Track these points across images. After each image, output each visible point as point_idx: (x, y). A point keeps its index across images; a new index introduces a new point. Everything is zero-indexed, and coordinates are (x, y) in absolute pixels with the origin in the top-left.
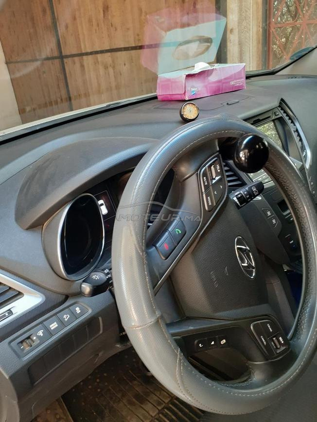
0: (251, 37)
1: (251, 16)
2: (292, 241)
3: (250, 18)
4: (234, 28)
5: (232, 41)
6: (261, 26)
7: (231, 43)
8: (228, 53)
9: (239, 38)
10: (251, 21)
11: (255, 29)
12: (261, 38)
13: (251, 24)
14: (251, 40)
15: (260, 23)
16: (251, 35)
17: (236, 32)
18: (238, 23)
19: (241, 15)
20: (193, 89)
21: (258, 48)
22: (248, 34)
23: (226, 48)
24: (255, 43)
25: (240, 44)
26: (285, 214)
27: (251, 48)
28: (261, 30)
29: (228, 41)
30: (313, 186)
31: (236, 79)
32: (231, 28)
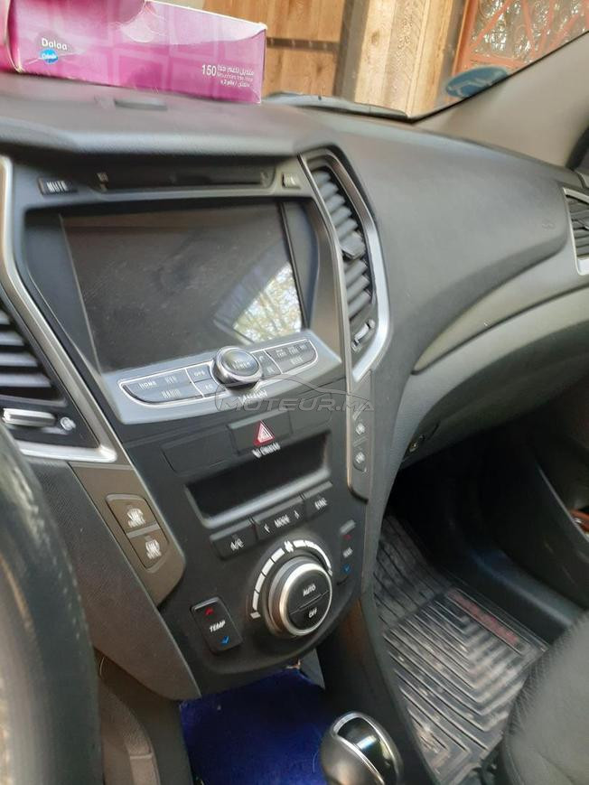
0: (417, 66)
1: (425, 18)
2: (222, 624)
3: (421, 21)
4: (382, 33)
5: (372, 61)
6: (443, 47)
7: (369, 63)
8: (359, 84)
9: (391, 59)
10: (423, 29)
11: (428, 50)
12: (438, 73)
13: (422, 37)
14: (415, 72)
15: (441, 40)
16: (418, 60)
17: (385, 42)
18: (393, 24)
19: (402, 8)
20: (45, 43)
21: (428, 93)
22: (411, 57)
23: (357, 72)
24: (423, 81)
25: (391, 72)
26: (212, 522)
27: (412, 89)
28: (441, 56)
29: (364, 56)
30: (359, 441)
31: (222, 60)
32: (374, 30)
